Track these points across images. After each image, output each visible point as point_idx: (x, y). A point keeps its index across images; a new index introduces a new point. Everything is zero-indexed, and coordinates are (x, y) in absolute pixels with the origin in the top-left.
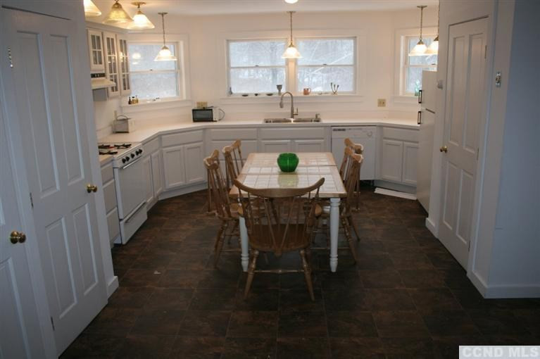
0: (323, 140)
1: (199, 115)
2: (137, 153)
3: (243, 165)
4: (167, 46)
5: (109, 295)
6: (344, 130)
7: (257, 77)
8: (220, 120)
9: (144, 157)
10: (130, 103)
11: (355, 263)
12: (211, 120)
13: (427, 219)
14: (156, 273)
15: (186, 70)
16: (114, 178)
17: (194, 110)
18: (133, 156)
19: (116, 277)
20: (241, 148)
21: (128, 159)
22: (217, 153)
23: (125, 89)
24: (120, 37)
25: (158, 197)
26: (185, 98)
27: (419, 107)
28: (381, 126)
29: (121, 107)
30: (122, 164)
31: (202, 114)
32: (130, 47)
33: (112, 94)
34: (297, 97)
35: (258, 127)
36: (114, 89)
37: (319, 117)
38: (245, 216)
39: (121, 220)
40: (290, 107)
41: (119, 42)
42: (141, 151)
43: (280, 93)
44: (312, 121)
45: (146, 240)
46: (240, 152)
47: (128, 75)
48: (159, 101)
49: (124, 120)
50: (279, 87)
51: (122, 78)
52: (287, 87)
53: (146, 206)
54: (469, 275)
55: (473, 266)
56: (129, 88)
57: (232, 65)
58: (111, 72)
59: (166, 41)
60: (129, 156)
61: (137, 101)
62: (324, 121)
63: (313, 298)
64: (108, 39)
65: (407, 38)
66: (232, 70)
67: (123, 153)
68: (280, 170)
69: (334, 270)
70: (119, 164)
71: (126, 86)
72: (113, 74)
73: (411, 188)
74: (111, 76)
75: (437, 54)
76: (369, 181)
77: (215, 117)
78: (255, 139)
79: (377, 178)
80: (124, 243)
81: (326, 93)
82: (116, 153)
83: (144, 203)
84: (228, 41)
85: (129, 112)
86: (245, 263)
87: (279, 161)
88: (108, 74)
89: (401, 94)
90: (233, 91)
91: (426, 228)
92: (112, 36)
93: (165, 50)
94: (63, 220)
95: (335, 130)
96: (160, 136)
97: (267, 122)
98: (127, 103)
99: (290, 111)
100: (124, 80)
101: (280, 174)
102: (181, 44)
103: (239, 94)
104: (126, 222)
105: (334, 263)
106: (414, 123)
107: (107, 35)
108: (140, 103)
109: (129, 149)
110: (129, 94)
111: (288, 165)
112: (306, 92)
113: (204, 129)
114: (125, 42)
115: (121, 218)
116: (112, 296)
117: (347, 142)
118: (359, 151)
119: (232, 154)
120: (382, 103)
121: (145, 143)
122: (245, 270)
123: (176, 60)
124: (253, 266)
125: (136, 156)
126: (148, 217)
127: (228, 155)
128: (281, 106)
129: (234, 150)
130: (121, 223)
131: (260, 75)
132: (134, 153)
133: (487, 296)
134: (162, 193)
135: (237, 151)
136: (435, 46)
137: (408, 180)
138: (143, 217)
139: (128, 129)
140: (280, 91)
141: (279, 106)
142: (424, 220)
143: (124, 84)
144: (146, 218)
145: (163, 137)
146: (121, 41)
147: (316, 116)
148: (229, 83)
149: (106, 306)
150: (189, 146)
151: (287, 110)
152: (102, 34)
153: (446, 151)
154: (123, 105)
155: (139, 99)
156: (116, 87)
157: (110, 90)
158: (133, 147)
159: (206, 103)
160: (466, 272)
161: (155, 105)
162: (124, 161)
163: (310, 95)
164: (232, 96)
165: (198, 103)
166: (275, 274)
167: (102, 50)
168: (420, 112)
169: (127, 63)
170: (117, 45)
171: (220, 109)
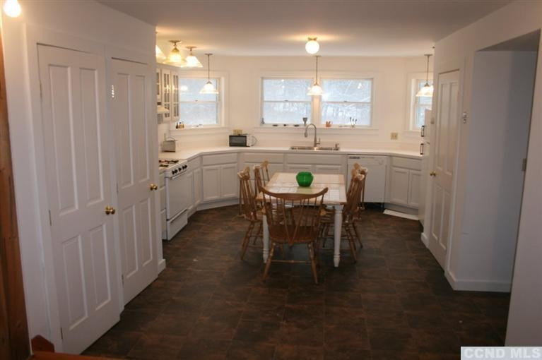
0: (339, 166)
1: (235, 141)
2: (184, 168)
3: (269, 180)
4: (211, 81)
5: (159, 272)
6: (359, 158)
7: (292, 110)
8: (252, 146)
9: (189, 172)
10: (177, 127)
11: (355, 262)
12: (244, 145)
13: (423, 234)
14: (195, 260)
15: (225, 102)
16: (165, 185)
17: (230, 136)
18: (180, 169)
19: (164, 260)
20: (268, 167)
21: (176, 171)
22: (248, 169)
23: (175, 116)
24: (174, 73)
25: (196, 208)
26: (223, 125)
27: (422, 140)
28: (391, 156)
29: (170, 131)
30: (171, 175)
31: (238, 140)
32: (180, 81)
33: (165, 119)
34: (321, 129)
35: (285, 153)
36: (167, 115)
37: (338, 146)
38: (267, 214)
39: (168, 220)
40: (314, 137)
41: (172, 77)
42: (186, 167)
43: (305, 124)
44: (331, 149)
45: (187, 238)
46: (267, 171)
47: (178, 105)
48: (202, 127)
49: (172, 141)
50: (305, 119)
51: (173, 106)
52: (312, 120)
53: (187, 212)
54: (446, 274)
55: (448, 266)
56: (178, 115)
57: (265, 99)
58: (165, 101)
59: (210, 76)
60: (177, 169)
61: (183, 126)
62: (342, 150)
63: (316, 282)
64: (165, 75)
65: (417, 81)
66: (265, 104)
67: (172, 167)
68: (298, 186)
69: (336, 265)
70: (170, 174)
71: (177, 113)
72: (167, 103)
73: (415, 211)
74: (165, 105)
75: (431, 96)
76: (380, 204)
77: (249, 143)
78: (282, 163)
79: (386, 202)
80: (169, 239)
81: (346, 126)
82: (167, 166)
83: (186, 210)
84: (263, 78)
85: (176, 135)
86: (265, 256)
87: (297, 177)
88: (163, 103)
89: (411, 129)
90: (265, 121)
91: (421, 241)
92: (167, 72)
93: (209, 84)
94: (134, 207)
95: (350, 158)
96: (201, 156)
97: (293, 149)
98: (175, 128)
99: (313, 140)
100: (175, 108)
101: (298, 188)
102: (223, 79)
103: (270, 124)
104: (172, 222)
105: (337, 259)
106: (418, 154)
107: (164, 72)
108: (185, 128)
109: (177, 164)
110: (178, 120)
111: (305, 181)
112: (328, 125)
113: (239, 152)
114: (177, 77)
115: (168, 218)
116: (161, 273)
117: (356, 166)
118: (363, 173)
119: (261, 171)
120: (394, 136)
121: (189, 160)
122: (265, 262)
123: (218, 93)
124: (271, 255)
125: (182, 170)
126: (188, 222)
127: (257, 171)
128: (306, 135)
129: (262, 168)
130: (169, 222)
131: (294, 108)
132: (181, 167)
133: (456, 288)
134: (200, 205)
135: (264, 169)
136: (431, 89)
137: (412, 204)
138: (184, 222)
139: (175, 148)
140: (305, 122)
141: (304, 135)
142: (420, 236)
143: (175, 112)
144: (187, 222)
145: (204, 157)
146: (174, 76)
147: (336, 145)
148: (262, 114)
149: (157, 279)
150: (225, 166)
151: (311, 139)
152: (161, 71)
153: (435, 175)
154: (171, 129)
155: (185, 125)
156: (169, 114)
157: (164, 115)
158: (180, 163)
159: (241, 131)
160: (443, 271)
161: (198, 130)
162: (173, 173)
163: (332, 127)
164: (264, 126)
165: (235, 131)
166: (289, 263)
167: (160, 84)
168: (422, 144)
169: (178, 95)
170: (171, 79)
171: (253, 137)
